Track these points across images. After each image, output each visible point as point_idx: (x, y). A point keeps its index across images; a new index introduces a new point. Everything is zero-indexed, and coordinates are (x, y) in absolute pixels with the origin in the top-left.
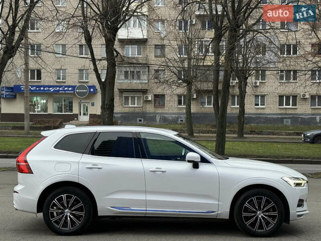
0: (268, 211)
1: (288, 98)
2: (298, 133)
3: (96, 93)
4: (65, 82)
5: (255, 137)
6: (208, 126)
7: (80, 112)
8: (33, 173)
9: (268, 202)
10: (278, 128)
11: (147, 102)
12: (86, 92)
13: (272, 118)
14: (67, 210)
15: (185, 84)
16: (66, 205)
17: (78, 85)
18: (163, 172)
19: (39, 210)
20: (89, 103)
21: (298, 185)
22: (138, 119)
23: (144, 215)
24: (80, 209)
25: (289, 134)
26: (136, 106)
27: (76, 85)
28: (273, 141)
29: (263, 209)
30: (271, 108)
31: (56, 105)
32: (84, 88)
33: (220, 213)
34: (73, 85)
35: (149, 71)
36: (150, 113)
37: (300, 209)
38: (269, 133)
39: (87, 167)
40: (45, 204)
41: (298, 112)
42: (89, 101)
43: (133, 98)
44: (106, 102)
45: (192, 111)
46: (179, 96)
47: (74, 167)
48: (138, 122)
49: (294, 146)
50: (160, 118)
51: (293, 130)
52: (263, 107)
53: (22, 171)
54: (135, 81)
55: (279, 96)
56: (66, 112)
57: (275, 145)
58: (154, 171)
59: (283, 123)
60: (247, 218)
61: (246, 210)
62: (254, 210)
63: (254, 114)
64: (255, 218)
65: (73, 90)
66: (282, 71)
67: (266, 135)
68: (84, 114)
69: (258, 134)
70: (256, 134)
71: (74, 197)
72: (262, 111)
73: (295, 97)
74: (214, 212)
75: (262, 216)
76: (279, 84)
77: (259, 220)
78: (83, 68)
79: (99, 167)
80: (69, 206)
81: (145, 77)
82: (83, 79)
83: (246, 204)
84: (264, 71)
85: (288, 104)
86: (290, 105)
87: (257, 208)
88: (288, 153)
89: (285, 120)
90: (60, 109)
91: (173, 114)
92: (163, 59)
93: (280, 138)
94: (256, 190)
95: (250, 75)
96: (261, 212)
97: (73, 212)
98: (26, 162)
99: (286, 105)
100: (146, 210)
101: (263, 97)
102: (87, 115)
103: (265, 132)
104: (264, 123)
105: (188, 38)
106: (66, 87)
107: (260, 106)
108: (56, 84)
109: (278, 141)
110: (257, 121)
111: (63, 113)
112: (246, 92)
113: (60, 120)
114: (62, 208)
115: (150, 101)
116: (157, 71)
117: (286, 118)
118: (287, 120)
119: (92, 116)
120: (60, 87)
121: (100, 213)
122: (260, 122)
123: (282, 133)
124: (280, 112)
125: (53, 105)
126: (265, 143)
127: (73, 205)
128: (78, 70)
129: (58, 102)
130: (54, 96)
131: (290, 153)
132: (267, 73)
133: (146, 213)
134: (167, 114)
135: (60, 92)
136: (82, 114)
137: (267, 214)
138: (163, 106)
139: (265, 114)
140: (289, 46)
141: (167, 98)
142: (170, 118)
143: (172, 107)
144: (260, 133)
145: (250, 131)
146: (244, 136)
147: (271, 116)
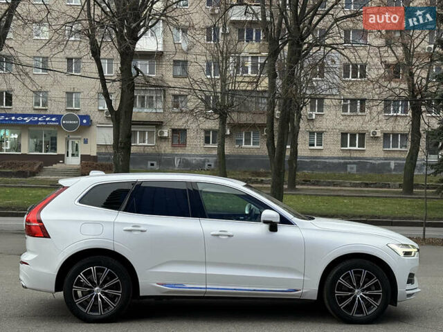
0: (368, 289)
1: (353, 136)
2: (367, 184)
3: (90, 126)
4: (46, 110)
5: (311, 189)
6: (247, 173)
7: (68, 152)
8: (49, 237)
9: (369, 277)
10: (341, 177)
11: (162, 139)
12: (76, 125)
13: (333, 163)
14: (96, 288)
15: (216, 116)
16: (96, 282)
17: (65, 113)
18: (229, 236)
19: (58, 288)
20: (80, 139)
21: (407, 254)
22: (149, 163)
23: (202, 295)
24: (116, 287)
25: (355, 185)
26: (146, 144)
27: (62, 113)
28: (335, 194)
29: (363, 286)
30: (331, 149)
31: (33, 141)
32: (74, 118)
33: (305, 292)
34: (59, 113)
35: (165, 97)
36: (166, 155)
37: (410, 286)
38: (329, 184)
39: (125, 229)
40: (67, 280)
41: (366, 155)
42: (80, 137)
43: (143, 133)
44: (120, 139)
45: (227, 152)
46: (207, 132)
47: (108, 229)
48: (149, 166)
49: (365, 201)
50: (180, 162)
51: (360, 179)
52: (319, 147)
53: (33, 235)
54: (145, 110)
55: (342, 134)
56: (47, 151)
57: (341, 200)
58: (218, 235)
59: (347, 170)
60: (342, 299)
61: (341, 288)
62: (352, 287)
63: (308, 157)
64: (351, 298)
65: (58, 121)
66: (345, 100)
67: (325, 185)
68: (73, 155)
69: (314, 184)
70: (310, 185)
71: (107, 271)
72: (319, 154)
73: (362, 135)
74: (297, 291)
75: (361, 296)
76: (342, 118)
77: (357, 301)
78: (72, 91)
79: (142, 228)
80: (101, 282)
81: (160, 105)
82: (72, 106)
83: (341, 280)
84: (321, 100)
85: (353, 144)
86: (355, 146)
87: (355, 284)
88: (359, 211)
89: (348, 166)
90: (38, 148)
91: (197, 156)
92: (187, 80)
93: (345, 190)
94: (355, 261)
95: (305, 104)
96: (359, 290)
97: (106, 291)
98: (40, 221)
99: (350, 146)
100: (206, 288)
101: (320, 134)
102: (77, 155)
103: (323, 182)
104: (321, 169)
105: (222, 53)
106: (48, 116)
107: (316, 147)
108: (33, 112)
109: (341, 194)
110: (312, 167)
111: (43, 153)
112: (299, 128)
113: (39, 163)
114: (90, 285)
115: (165, 138)
116: (176, 96)
117: (350, 163)
118: (352, 166)
119: (84, 157)
120: (39, 116)
121: (143, 292)
122: (316, 168)
123: (346, 183)
124: (342, 155)
125: (29, 141)
126: (326, 198)
127: (105, 282)
128: (65, 93)
129: (35, 138)
130: (30, 128)
131: (362, 211)
132: (327, 102)
133: (206, 292)
134: (189, 155)
135: (39, 123)
136: (70, 155)
137: (367, 293)
138: (184, 144)
139: (323, 158)
140: (355, 66)
141: (190, 134)
142: (194, 162)
143: (196, 146)
144: (317, 183)
145: (304, 180)
146: (297, 187)
147: (331, 161)
